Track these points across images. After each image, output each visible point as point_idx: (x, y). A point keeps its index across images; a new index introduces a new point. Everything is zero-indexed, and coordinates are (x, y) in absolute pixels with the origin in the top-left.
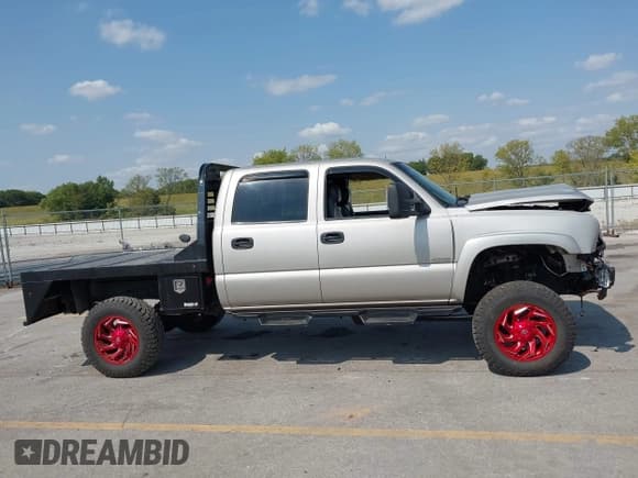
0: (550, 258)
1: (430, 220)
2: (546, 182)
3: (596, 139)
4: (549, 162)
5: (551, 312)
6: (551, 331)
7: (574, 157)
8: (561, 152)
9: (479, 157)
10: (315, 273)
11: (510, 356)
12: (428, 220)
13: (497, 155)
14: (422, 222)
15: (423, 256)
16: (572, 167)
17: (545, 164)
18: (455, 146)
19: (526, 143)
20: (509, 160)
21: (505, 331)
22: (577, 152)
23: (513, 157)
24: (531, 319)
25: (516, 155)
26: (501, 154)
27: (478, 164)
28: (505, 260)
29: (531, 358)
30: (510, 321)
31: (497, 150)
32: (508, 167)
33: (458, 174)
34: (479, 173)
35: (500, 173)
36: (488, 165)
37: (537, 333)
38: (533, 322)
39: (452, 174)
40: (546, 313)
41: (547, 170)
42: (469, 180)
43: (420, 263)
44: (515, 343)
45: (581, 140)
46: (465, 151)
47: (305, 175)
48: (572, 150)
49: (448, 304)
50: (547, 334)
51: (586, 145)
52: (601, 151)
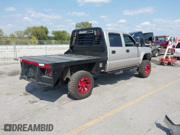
3: (22, 32)
4: (9, 36)
8: (12, 34)
19: (1, 30)
48: (15, 34)
51: (19, 33)
52: (23, 35)
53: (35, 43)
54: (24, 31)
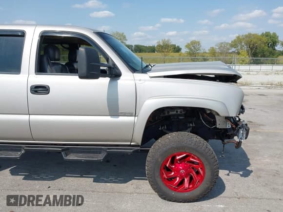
0: (205, 115)
1: (121, 82)
2: (205, 60)
3: (227, 44)
4: (207, 51)
5: (203, 160)
6: (201, 172)
7: (218, 50)
8: (213, 48)
9: (178, 47)
10: (26, 117)
11: (170, 188)
12: (119, 81)
13: (186, 46)
14: (114, 83)
15: (114, 110)
16: (216, 55)
17: (205, 53)
18: (168, 41)
19: (199, 42)
20: (190, 49)
21: (169, 170)
22: (219, 48)
23: (193, 48)
24: (188, 162)
25: (194, 47)
26: (187, 46)
27: (177, 50)
28: (175, 113)
29: (186, 190)
30: (172, 162)
31: (186, 44)
32: (190, 52)
33: (168, 54)
34: (177, 54)
35: (186, 55)
36: (182, 51)
37: (191, 172)
38: (189, 164)
39: (166, 53)
40: (198, 159)
41: (206, 55)
42: (173, 56)
43: (111, 115)
44: (175, 178)
45: (222, 43)
46: (172, 44)
47: (23, 35)
48: (217, 47)
49: (130, 146)
50: (198, 173)
51: (223, 46)
52: (229, 49)
53: (243, 61)
54: (230, 42)
